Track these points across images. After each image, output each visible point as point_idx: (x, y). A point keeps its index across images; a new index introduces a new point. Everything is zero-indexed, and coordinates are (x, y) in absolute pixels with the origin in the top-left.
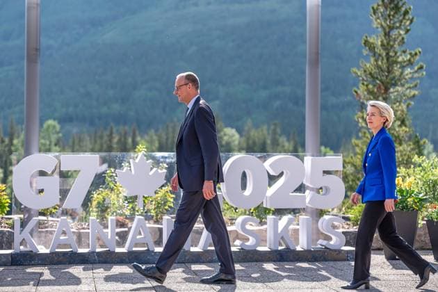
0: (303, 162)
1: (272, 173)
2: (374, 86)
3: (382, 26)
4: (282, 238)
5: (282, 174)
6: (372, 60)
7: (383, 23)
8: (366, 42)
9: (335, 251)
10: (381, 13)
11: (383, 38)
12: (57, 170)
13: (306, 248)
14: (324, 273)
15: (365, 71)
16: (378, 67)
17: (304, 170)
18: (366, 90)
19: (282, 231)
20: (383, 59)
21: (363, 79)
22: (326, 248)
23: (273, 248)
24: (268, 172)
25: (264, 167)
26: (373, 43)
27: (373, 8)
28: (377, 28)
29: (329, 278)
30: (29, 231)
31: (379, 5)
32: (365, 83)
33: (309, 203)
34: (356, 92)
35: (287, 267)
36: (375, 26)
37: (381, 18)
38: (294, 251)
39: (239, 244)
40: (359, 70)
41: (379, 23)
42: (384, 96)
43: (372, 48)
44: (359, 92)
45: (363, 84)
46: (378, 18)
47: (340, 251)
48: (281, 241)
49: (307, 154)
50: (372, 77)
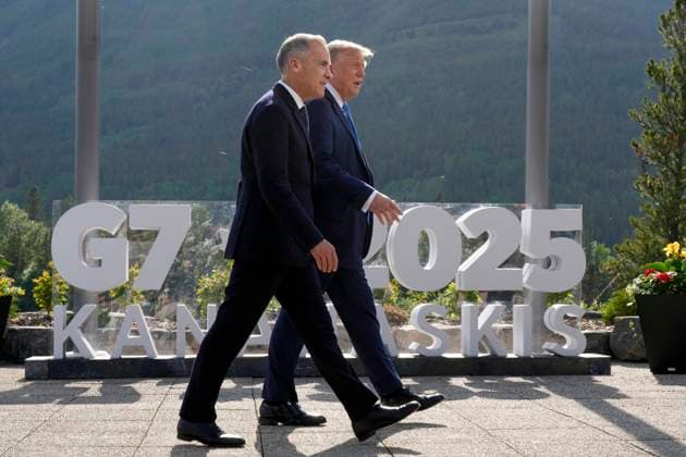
0: (520, 218)
1: (469, 235)
2: (664, 136)
3: (676, 45)
4: (484, 337)
5: (484, 237)
6: (661, 96)
7: (678, 42)
8: (652, 70)
9: (570, 358)
10: (675, 25)
11: (678, 63)
12: (125, 230)
13: (522, 354)
14: (542, 389)
15: (649, 114)
16: (670, 108)
17: (520, 231)
18: (650, 143)
19: (483, 327)
20: (677, 95)
21: (646, 126)
22: (556, 355)
23: (470, 354)
24: (463, 234)
25: (455, 225)
26: (661, 71)
27: (663, 17)
28: (669, 48)
29: (548, 396)
30: (80, 324)
31: (672, 14)
32: (649, 131)
33: (527, 282)
34: (636, 146)
35: (487, 381)
36: (665, 45)
37: (675, 34)
38: (504, 359)
39: (415, 348)
40: (640, 111)
41: (671, 41)
42: (677, 150)
43: (659, 77)
44: (640, 145)
45: (647, 133)
46: (671, 34)
47: (577, 360)
48: (483, 343)
49: (526, 205)
50: (660, 122)
